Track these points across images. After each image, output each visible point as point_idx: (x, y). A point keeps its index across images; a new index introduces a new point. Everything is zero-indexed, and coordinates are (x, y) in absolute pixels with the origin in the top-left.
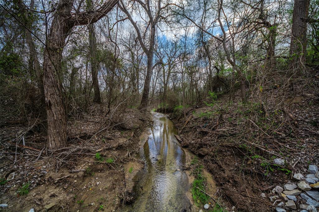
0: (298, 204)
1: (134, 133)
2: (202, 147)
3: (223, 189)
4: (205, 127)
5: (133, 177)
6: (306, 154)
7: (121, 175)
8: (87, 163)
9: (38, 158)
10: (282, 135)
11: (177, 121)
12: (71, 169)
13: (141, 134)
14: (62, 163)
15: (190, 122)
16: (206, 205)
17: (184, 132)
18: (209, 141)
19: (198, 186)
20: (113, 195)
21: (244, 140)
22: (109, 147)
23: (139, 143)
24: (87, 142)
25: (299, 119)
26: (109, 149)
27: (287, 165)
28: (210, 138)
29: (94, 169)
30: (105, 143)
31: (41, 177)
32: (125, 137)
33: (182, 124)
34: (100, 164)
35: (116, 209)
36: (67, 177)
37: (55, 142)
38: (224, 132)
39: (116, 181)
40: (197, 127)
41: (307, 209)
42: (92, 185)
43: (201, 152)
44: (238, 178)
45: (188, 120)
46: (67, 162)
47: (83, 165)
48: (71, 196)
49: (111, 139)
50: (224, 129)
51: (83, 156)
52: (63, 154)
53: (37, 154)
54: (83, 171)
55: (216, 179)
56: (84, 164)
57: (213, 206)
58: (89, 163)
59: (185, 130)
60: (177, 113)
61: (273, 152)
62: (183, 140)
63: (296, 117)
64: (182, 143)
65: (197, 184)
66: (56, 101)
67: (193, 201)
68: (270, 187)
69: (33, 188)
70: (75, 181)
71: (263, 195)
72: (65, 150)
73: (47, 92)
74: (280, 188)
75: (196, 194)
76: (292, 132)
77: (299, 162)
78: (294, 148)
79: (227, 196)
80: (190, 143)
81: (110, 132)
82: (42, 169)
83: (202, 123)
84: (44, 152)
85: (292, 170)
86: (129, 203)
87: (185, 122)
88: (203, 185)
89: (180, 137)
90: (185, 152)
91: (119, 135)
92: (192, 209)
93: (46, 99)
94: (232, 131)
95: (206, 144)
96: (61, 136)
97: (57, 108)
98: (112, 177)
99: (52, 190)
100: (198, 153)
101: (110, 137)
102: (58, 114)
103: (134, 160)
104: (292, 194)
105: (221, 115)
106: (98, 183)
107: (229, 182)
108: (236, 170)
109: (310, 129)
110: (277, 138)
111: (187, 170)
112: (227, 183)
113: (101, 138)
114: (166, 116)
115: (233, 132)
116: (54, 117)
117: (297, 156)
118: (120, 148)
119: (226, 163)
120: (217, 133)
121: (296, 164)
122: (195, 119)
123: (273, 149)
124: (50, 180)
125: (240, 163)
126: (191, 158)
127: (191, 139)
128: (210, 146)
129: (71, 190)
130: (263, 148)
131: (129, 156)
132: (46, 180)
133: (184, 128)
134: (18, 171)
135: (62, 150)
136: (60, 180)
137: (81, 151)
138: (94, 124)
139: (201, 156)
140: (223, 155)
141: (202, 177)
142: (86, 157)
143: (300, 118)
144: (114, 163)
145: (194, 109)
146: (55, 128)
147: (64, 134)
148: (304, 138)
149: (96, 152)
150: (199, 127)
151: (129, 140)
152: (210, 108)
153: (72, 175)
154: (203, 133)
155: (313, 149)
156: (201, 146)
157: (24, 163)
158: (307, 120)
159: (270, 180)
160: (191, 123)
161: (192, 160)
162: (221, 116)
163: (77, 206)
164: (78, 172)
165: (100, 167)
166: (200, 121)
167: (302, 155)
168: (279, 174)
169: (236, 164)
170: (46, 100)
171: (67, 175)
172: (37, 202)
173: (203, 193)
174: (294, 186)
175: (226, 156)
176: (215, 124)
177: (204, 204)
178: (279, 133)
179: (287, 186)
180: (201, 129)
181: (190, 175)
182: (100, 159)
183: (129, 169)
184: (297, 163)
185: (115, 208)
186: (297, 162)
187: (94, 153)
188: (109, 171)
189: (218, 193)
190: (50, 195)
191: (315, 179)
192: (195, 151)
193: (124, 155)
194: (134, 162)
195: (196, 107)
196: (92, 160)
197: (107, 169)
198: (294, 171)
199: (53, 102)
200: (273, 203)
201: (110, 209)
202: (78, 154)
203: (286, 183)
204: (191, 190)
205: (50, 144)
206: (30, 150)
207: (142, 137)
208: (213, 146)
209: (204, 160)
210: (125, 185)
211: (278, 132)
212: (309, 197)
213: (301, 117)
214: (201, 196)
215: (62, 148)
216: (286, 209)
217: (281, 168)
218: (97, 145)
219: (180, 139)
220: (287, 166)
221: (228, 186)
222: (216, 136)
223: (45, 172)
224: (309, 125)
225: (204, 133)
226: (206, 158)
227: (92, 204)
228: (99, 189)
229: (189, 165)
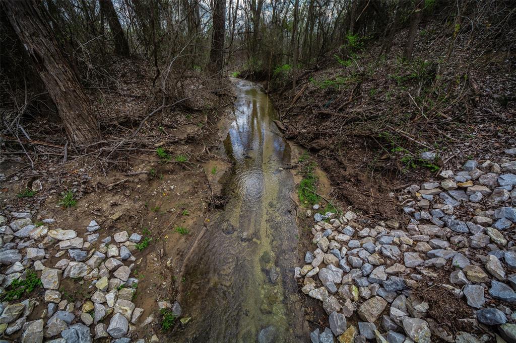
0: (433, 203)
1: (208, 118)
2: (318, 138)
3: (339, 188)
4: (327, 107)
5: (218, 179)
6: (470, 146)
7: (203, 177)
8: (146, 162)
9: (65, 157)
10: (446, 118)
11: (278, 95)
12: (126, 171)
13: (219, 120)
14: (109, 163)
15: (302, 97)
16: (316, 205)
17: (291, 115)
18: (331, 128)
19: (307, 186)
20: (197, 200)
21: (388, 126)
22: (175, 139)
23: (219, 134)
24: (135, 132)
25: (485, 94)
26: (175, 142)
27: (437, 159)
28: (332, 124)
29: (161, 171)
30: (165, 133)
31: (84, 183)
32: (194, 124)
33: (287, 102)
34: (168, 163)
35: (205, 213)
36: (125, 182)
37: (80, 131)
38: (358, 113)
39: (197, 184)
40: (313, 106)
41: (442, 209)
42: (165, 190)
43: (314, 145)
44: (363, 177)
45: (299, 93)
46: (116, 162)
47: (141, 166)
48: (140, 203)
49: (172, 128)
50: (359, 109)
51: (138, 153)
52: (104, 152)
53: (60, 153)
54: (146, 173)
55: (332, 179)
56: (144, 164)
57: (324, 206)
58: (150, 162)
59: (292, 112)
60: (279, 80)
61: (424, 143)
62: (287, 129)
63: (481, 88)
64: (287, 133)
65: (306, 184)
66: (49, 50)
67: (300, 201)
68: (403, 186)
69: (80, 198)
70: (139, 186)
71: (392, 194)
72: (103, 145)
73: (20, 29)
74: (417, 186)
75: (304, 195)
76: (465, 114)
77: (455, 157)
78: (456, 138)
79: (344, 196)
80: (299, 133)
81: (168, 115)
82: (81, 174)
83: (322, 99)
84: (70, 148)
85: (442, 166)
86: (220, 207)
87: (293, 97)
88: (314, 185)
89: (283, 124)
90: (291, 146)
91: (185, 120)
92: (298, 210)
93: (26, 47)
94: (372, 111)
95: (324, 134)
96: (87, 121)
97: (57, 66)
98: (190, 179)
99: (110, 199)
100: (310, 147)
101: (170, 123)
102: (65, 79)
103: (215, 158)
104: (429, 193)
105: (360, 84)
106: (172, 187)
107: (349, 181)
108: (362, 167)
109: (493, 111)
110: (437, 123)
111: (292, 168)
112: (347, 182)
113: (155, 125)
114: (259, 86)
115: (372, 113)
116: (59, 86)
117: (457, 149)
118: (190, 140)
119: (351, 159)
120: (345, 115)
121: (451, 159)
122: (311, 93)
123: (426, 139)
124: (100, 186)
125: (370, 158)
126: (299, 154)
127: (301, 126)
128: (330, 136)
129: (137, 197)
130: (411, 137)
131: (207, 152)
132: (94, 186)
133: (290, 109)
134: (43, 178)
135: (100, 145)
136: (116, 185)
137: (131, 146)
138: (134, 100)
139: (313, 151)
140: (348, 149)
141: (313, 176)
142: (142, 154)
143: (486, 91)
144: (187, 162)
145: (310, 72)
146: (70, 108)
147: (92, 118)
148: (477, 124)
149: (156, 147)
150: (317, 107)
151: (202, 128)
152: (340, 71)
153: (131, 179)
154: (322, 116)
155: (483, 140)
156: (317, 136)
157: (46, 166)
158: (496, 96)
159: (406, 178)
160: (303, 100)
161: (300, 156)
162: (359, 87)
163: (151, 213)
164: (138, 175)
165: (168, 167)
166: (319, 96)
167: (464, 148)
168: (422, 171)
169: (365, 159)
170: (27, 49)
171: (123, 179)
172: (95, 213)
173: (313, 193)
174: (437, 184)
175: (352, 149)
176: (345, 100)
177: (313, 205)
178: (444, 115)
179: (427, 185)
180: (320, 110)
181: (296, 175)
182: (166, 157)
183: (211, 169)
184: (453, 158)
185: (202, 212)
186: (452, 156)
187: (153, 149)
188: (183, 172)
189: (332, 193)
190: (109, 204)
191: (467, 177)
192: (306, 144)
193: (200, 151)
194: (216, 160)
195: (314, 67)
196: (152, 159)
197: (180, 170)
198: (444, 168)
199: (44, 53)
200: (401, 202)
201: (197, 214)
202: (128, 151)
203: (427, 181)
204: (297, 191)
205: (75, 136)
206: (45, 146)
207: (222, 124)
208: (336, 135)
209: (318, 156)
210: (210, 188)
211: (442, 114)
212: (449, 197)
213: (489, 90)
214: (311, 197)
215: (97, 141)
216: (415, 209)
217: (427, 164)
218: (152, 136)
219: (282, 127)
220: (437, 161)
221: (348, 185)
222: (343, 121)
223: (87, 177)
224: (496, 103)
225: (324, 117)
226: (321, 153)
227: (172, 210)
228: (177, 194)
229: (295, 162)
